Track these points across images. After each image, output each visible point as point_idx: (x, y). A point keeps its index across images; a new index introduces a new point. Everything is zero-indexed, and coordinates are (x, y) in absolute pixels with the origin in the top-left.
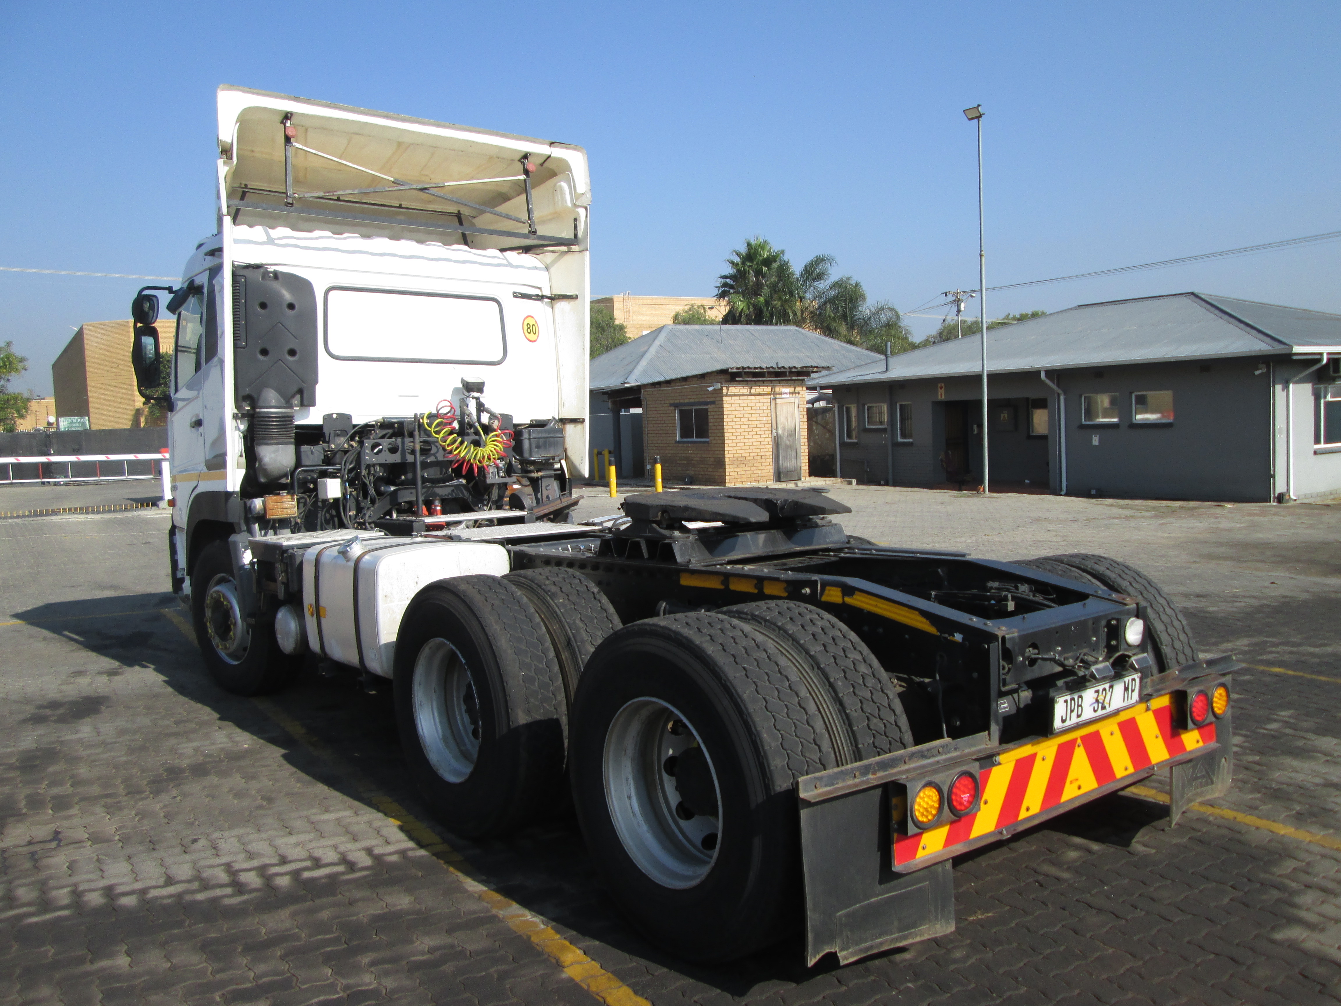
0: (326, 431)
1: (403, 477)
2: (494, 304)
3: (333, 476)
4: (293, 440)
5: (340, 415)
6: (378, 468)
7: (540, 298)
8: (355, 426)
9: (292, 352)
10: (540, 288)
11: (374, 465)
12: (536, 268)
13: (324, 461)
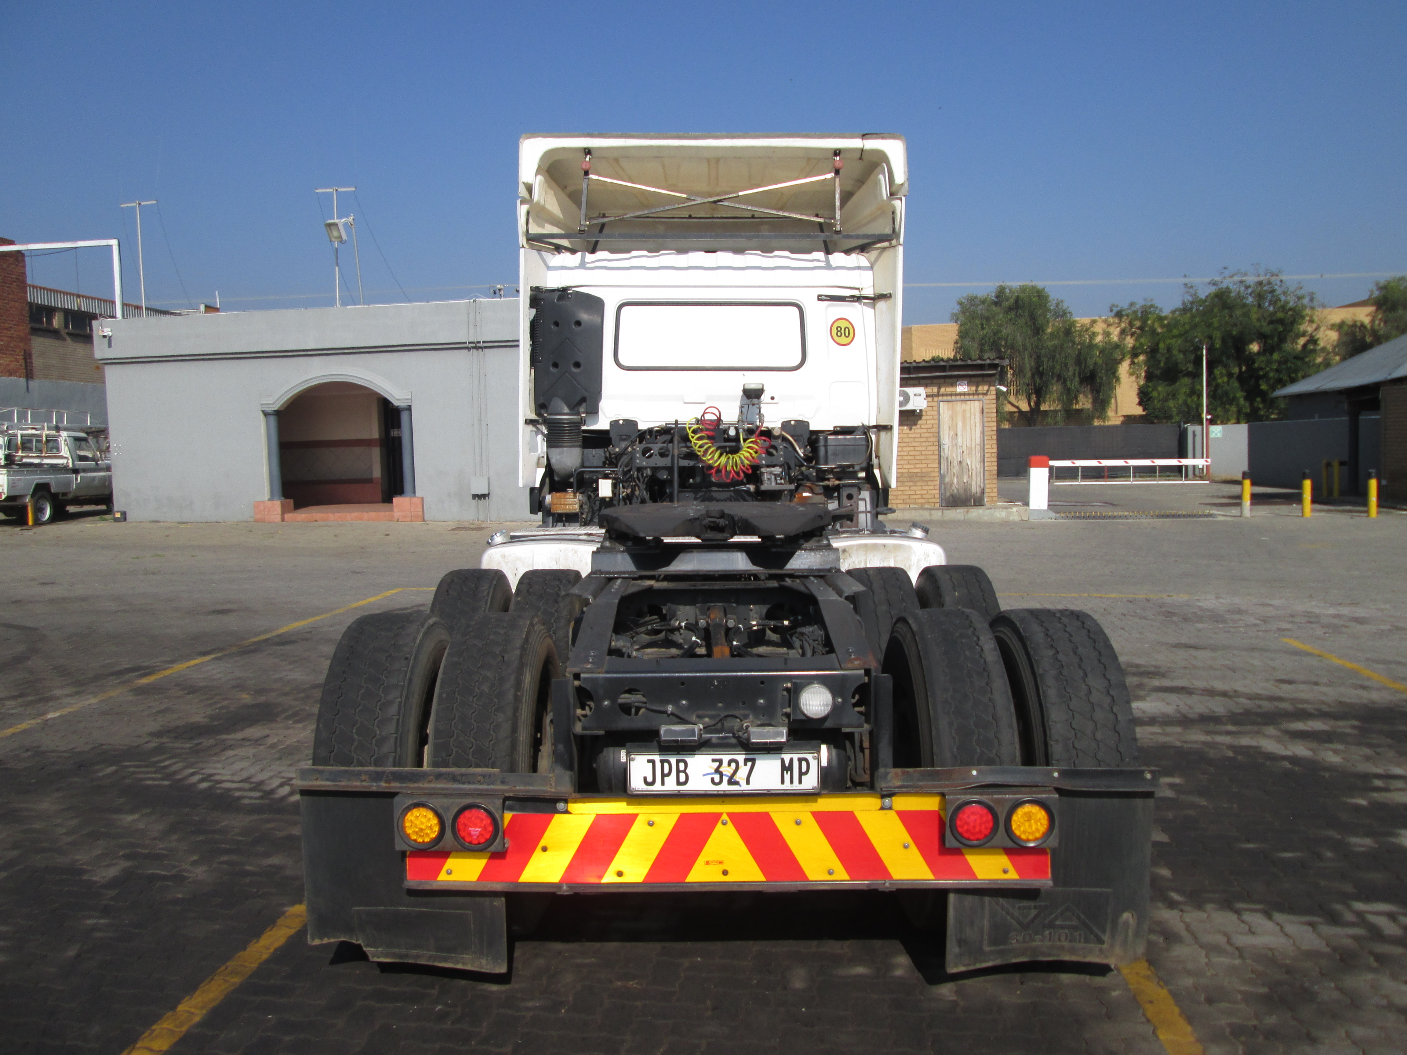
0: (612, 435)
1: (691, 480)
2: (795, 310)
3: (606, 477)
4: (580, 443)
5: (627, 422)
6: (649, 470)
7: (858, 299)
8: (640, 430)
9: (577, 365)
10: (858, 289)
11: (646, 468)
12: (859, 268)
13: (604, 463)
